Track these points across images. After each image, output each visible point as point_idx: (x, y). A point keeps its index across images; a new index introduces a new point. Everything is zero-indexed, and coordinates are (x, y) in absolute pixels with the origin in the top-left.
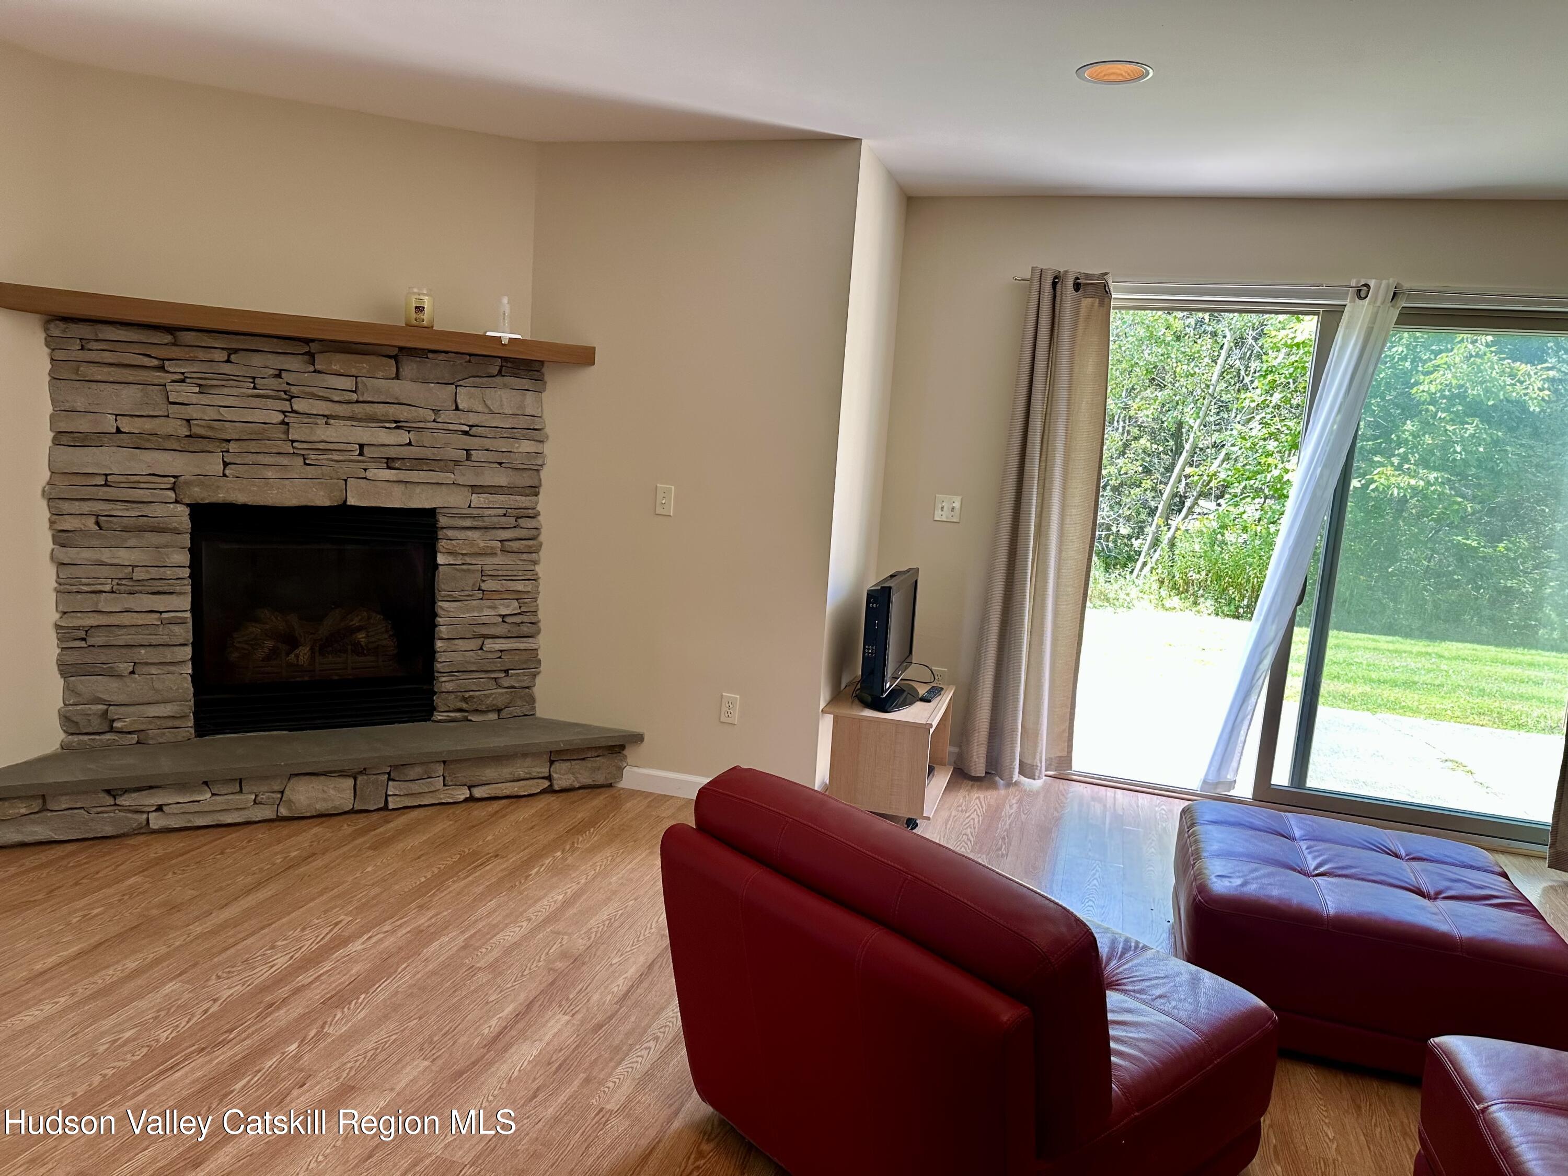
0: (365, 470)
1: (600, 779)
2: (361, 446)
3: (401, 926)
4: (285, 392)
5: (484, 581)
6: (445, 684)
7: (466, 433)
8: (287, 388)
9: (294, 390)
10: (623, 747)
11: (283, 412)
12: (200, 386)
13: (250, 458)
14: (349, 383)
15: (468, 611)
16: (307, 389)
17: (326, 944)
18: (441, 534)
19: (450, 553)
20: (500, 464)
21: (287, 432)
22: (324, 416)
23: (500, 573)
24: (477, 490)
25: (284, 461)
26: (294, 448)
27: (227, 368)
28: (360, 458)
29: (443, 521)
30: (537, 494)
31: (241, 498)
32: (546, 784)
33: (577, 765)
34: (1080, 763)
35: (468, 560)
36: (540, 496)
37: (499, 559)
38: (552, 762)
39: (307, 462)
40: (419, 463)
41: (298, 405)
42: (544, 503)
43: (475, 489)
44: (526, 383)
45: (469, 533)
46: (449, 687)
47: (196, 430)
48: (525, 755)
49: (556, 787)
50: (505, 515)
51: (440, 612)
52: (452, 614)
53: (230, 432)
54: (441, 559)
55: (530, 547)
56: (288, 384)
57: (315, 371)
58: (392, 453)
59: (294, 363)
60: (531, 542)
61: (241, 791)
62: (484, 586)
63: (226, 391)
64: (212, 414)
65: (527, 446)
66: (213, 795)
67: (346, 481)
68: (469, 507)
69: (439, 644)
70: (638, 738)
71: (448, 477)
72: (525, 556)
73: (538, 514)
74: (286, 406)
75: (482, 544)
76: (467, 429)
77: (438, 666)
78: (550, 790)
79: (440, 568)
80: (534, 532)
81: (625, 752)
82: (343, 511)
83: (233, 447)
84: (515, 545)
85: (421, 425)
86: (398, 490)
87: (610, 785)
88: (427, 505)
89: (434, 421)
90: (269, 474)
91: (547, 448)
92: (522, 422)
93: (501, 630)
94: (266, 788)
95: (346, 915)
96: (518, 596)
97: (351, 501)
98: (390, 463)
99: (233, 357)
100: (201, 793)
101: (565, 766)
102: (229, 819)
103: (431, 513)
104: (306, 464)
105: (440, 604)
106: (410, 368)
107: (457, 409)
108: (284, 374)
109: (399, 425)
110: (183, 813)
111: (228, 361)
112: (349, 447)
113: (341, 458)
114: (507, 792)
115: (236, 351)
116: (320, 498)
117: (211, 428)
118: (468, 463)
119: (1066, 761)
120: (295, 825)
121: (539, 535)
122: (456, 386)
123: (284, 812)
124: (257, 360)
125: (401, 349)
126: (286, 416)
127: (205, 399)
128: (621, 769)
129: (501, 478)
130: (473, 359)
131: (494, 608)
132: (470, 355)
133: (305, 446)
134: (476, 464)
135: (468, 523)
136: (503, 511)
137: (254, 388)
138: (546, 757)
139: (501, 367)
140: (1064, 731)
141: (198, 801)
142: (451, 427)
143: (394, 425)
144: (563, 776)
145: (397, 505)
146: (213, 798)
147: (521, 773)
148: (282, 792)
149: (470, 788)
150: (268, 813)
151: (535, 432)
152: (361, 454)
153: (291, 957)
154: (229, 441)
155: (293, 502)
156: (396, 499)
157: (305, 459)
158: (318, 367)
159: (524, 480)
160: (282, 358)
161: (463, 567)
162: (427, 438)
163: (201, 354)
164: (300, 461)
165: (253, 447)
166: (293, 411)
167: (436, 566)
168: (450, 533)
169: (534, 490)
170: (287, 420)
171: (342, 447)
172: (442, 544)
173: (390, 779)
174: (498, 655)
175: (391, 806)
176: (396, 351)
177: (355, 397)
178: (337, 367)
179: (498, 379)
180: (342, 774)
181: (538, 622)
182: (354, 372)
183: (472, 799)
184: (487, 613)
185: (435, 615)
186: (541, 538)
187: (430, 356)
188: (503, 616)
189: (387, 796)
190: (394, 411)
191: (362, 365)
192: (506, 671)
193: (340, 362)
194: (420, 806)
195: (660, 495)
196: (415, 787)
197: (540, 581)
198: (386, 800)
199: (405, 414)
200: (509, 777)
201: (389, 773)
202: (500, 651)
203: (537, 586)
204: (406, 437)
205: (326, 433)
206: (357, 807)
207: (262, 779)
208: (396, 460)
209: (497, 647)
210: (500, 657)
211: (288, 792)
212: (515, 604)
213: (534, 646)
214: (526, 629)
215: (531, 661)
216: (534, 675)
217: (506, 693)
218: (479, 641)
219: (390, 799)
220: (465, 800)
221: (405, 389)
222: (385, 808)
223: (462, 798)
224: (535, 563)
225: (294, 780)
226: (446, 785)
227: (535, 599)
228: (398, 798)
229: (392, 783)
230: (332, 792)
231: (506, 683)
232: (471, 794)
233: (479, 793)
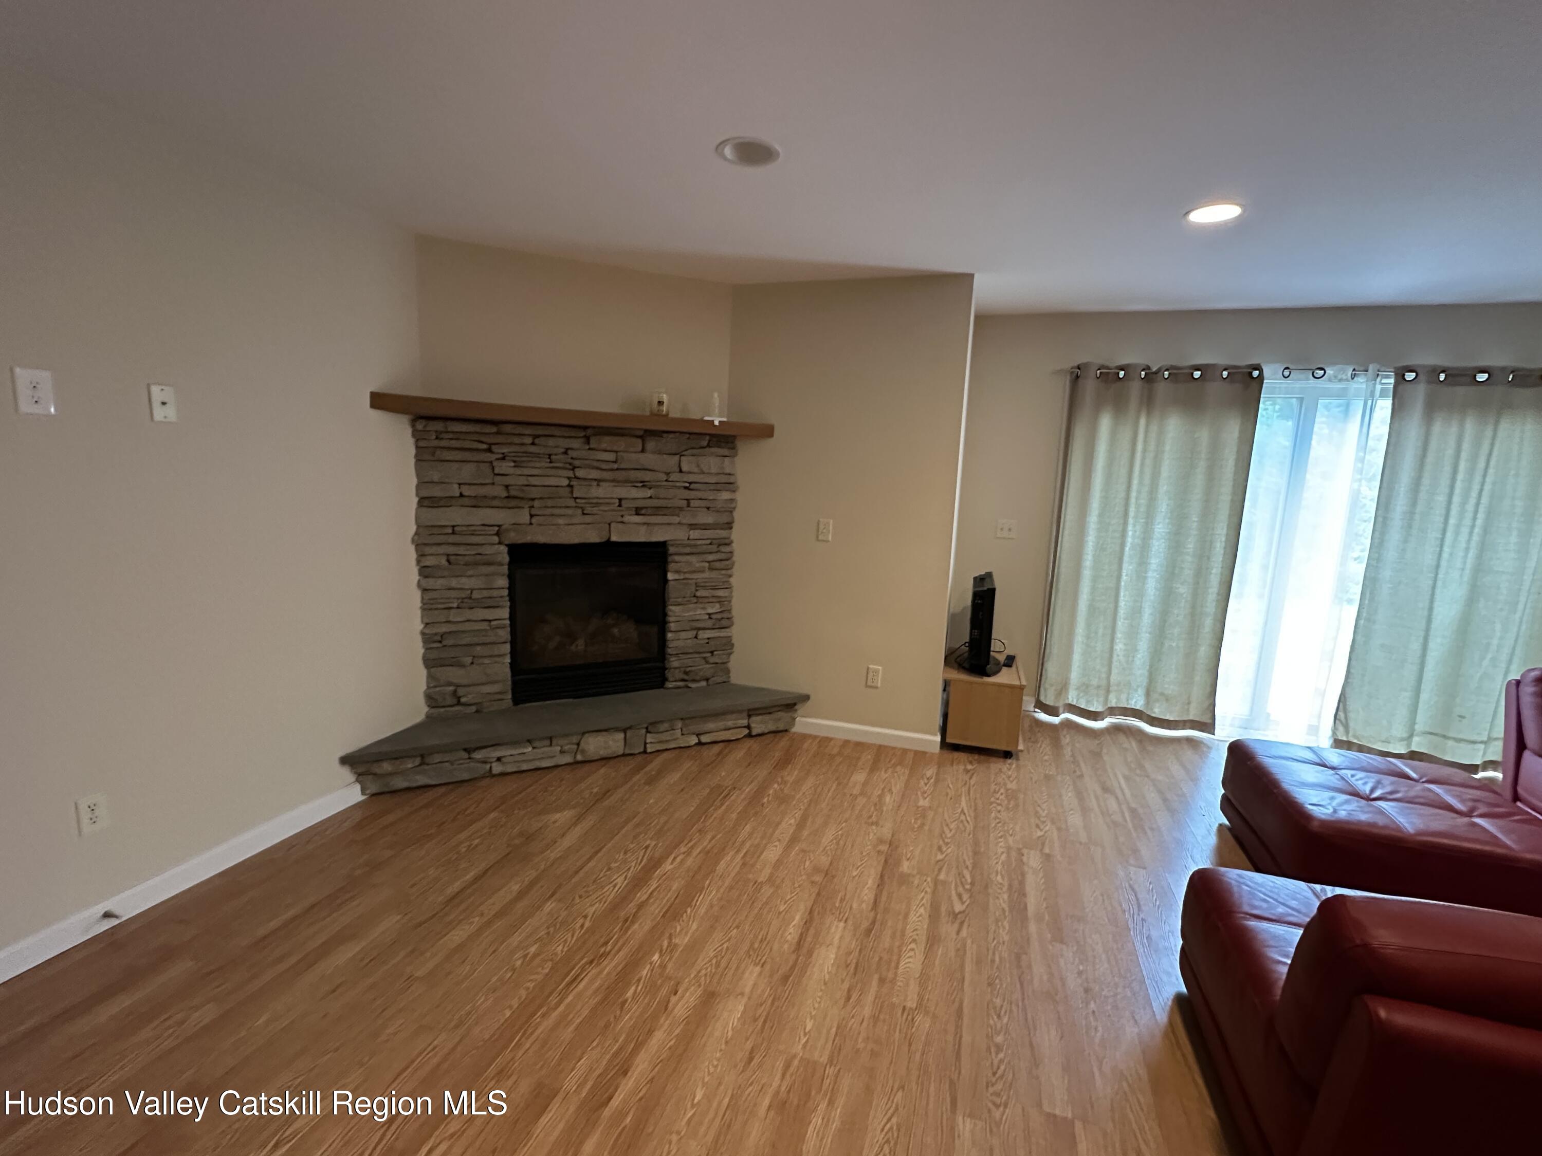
0: (622, 516)
1: (781, 727)
2: (620, 500)
3: (692, 847)
4: (570, 464)
5: (697, 590)
6: (674, 662)
7: (686, 488)
8: (571, 461)
9: (577, 463)
10: (795, 704)
11: (569, 478)
12: (514, 462)
13: (548, 511)
14: (611, 457)
15: (688, 612)
16: (587, 462)
17: (645, 865)
18: (670, 559)
19: (677, 572)
20: (708, 508)
21: (572, 492)
22: (595, 480)
23: (707, 584)
24: (693, 527)
25: (569, 512)
26: (576, 503)
27: (532, 449)
28: (619, 508)
29: (672, 550)
30: (731, 528)
31: (542, 539)
32: (746, 731)
33: (766, 717)
35: (687, 576)
36: (734, 529)
37: (707, 575)
38: (749, 716)
39: (585, 512)
40: (658, 510)
41: (580, 473)
42: (736, 534)
43: (693, 526)
44: (725, 451)
45: (688, 558)
46: (676, 664)
47: (513, 493)
48: (732, 712)
49: (754, 733)
50: (711, 544)
51: (670, 613)
52: (677, 614)
53: (534, 493)
54: (670, 576)
55: (728, 565)
56: (572, 458)
57: (590, 449)
58: (640, 504)
59: (575, 444)
60: (727, 562)
61: (551, 745)
62: (698, 594)
63: (532, 464)
64: (523, 481)
65: (725, 495)
66: (534, 748)
67: (609, 524)
68: (688, 539)
69: (670, 635)
70: (806, 698)
71: (676, 519)
72: (723, 572)
73: (732, 542)
74: (571, 474)
75: (697, 565)
76: (687, 485)
77: (669, 651)
78: (749, 736)
79: (671, 583)
80: (729, 555)
81: (796, 707)
82: (608, 544)
83: (536, 503)
84: (717, 565)
85: (659, 483)
86: (643, 529)
87: (786, 731)
88: (661, 539)
89: (666, 481)
90: (561, 521)
91: (738, 496)
92: (723, 479)
93: (709, 624)
94: (566, 742)
95: (651, 839)
96: (720, 601)
97: (614, 538)
98: (638, 511)
99: (537, 441)
100: (525, 747)
101: (759, 718)
102: (545, 764)
103: (663, 545)
104: (584, 514)
105: (673, 608)
106: (651, 444)
107: (681, 471)
108: (570, 452)
109: (644, 484)
110: (515, 762)
111: (533, 444)
112: (612, 501)
113: (606, 509)
114: (723, 738)
115: (538, 436)
116: (593, 537)
117: (523, 491)
118: (689, 508)
120: (587, 767)
121: (732, 557)
122: (681, 456)
123: (579, 757)
124: (551, 442)
125: (646, 431)
126: (570, 481)
127: (518, 471)
128: (794, 719)
129: (709, 519)
130: (692, 437)
131: (704, 608)
132: (690, 434)
133: (583, 501)
134: (694, 509)
135: (688, 550)
136: (709, 542)
137: (551, 462)
138: (745, 714)
139: (709, 441)
141: (524, 753)
142: (678, 484)
143: (641, 484)
144: (759, 725)
145: (643, 540)
146: (535, 750)
147: (730, 724)
148: (578, 744)
149: (698, 735)
150: (568, 759)
151: (730, 485)
152: (620, 505)
153: (626, 877)
154: (533, 499)
155: (576, 541)
156: (641, 536)
157: (583, 510)
158: (592, 446)
159: (724, 519)
160: (568, 440)
161: (685, 581)
162: (662, 493)
163: (517, 440)
164: (580, 511)
165: (550, 503)
166: (576, 478)
167: (666, 581)
168: (677, 558)
169: (729, 526)
170: (572, 483)
171: (607, 501)
172: (672, 566)
173: (648, 732)
174: (707, 641)
175: (649, 750)
176: (641, 433)
177: (615, 466)
178: (604, 446)
179: (707, 449)
180: (617, 730)
181: (732, 617)
182: (615, 448)
183: (700, 743)
184: (699, 612)
185: (665, 615)
186: (734, 558)
187: (665, 435)
188: (709, 614)
189: (646, 744)
190: (641, 475)
191: (621, 443)
192: (712, 652)
193: (606, 442)
194: (667, 750)
195: (821, 527)
196: (664, 737)
197: (734, 589)
198: (645, 747)
199: (647, 476)
200: (723, 727)
201: (647, 728)
202: (708, 639)
203: (731, 592)
204: (649, 493)
205: (598, 492)
206: (627, 751)
207: (566, 736)
208: (642, 508)
209: (707, 636)
210: (708, 643)
211: (582, 744)
212: (718, 605)
213: (729, 634)
214: (724, 623)
215: (728, 645)
216: (730, 654)
217: (712, 667)
218: (695, 632)
219: (648, 746)
220: (696, 744)
221: (648, 459)
222: (645, 752)
223: (693, 743)
224: (730, 576)
225: (587, 735)
226: (682, 735)
227: (730, 601)
228: (653, 745)
229: (648, 735)
230: (611, 743)
231: (712, 660)
232: (699, 740)
233: (704, 739)
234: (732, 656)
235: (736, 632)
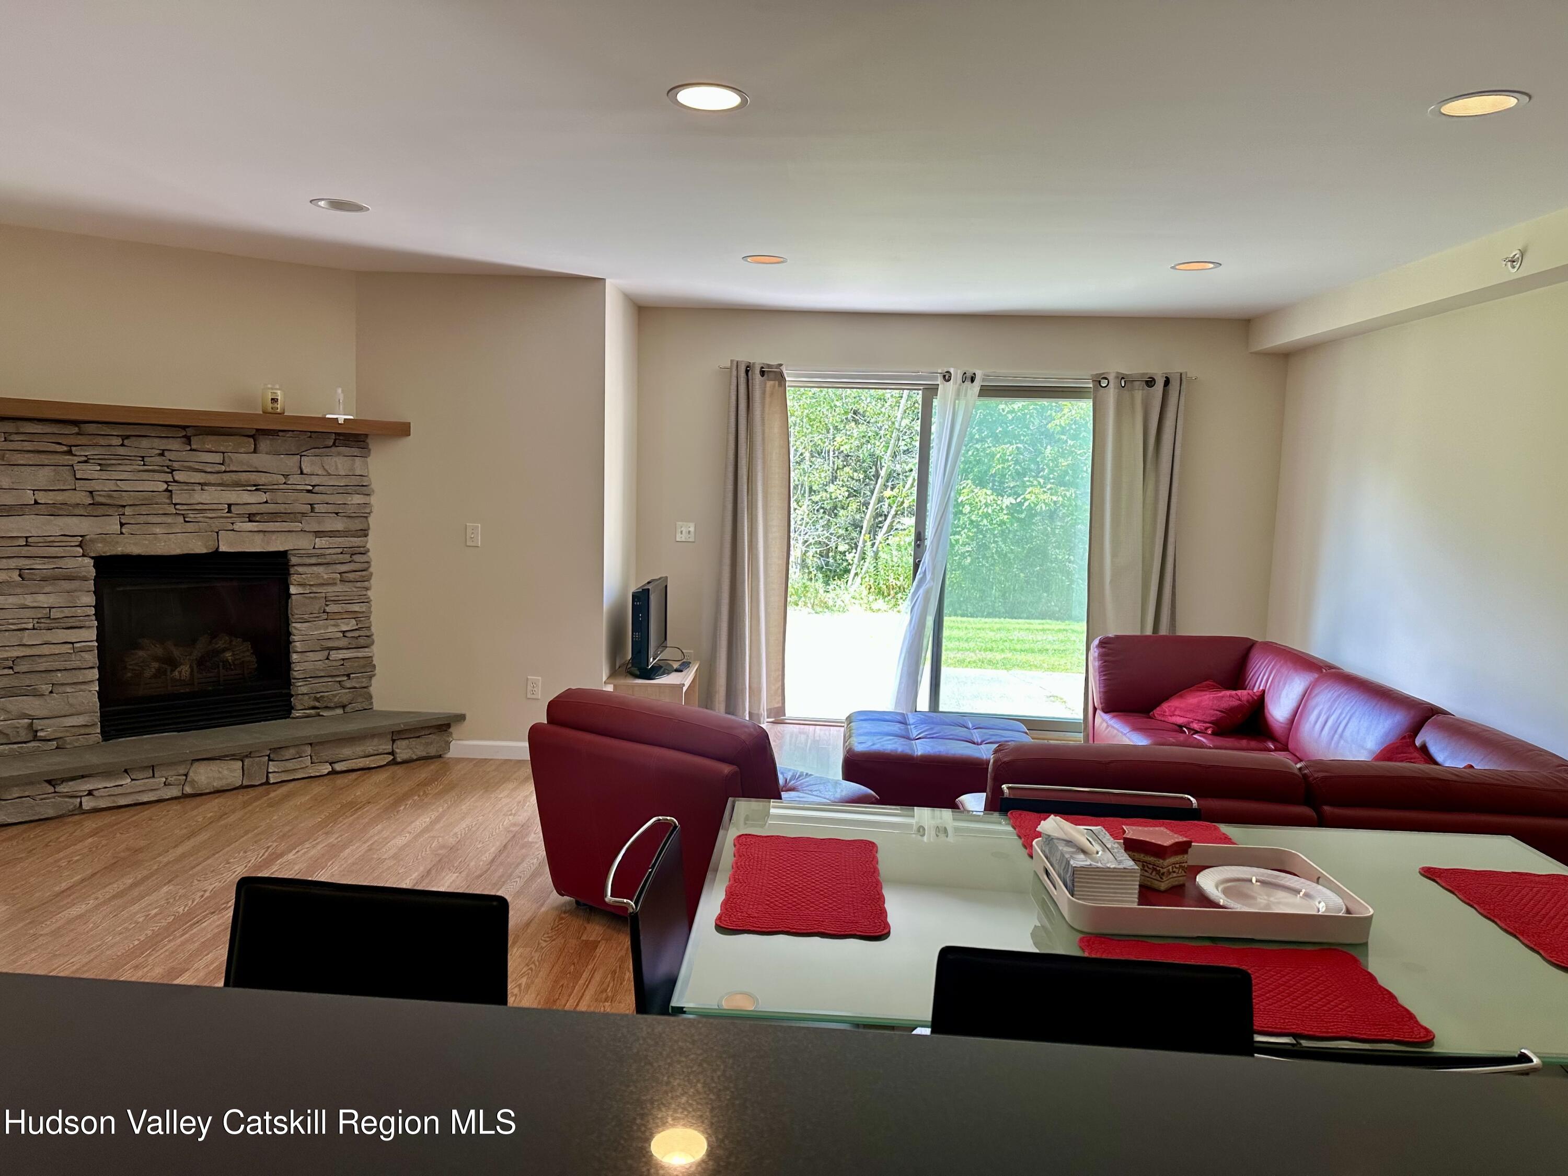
0: (232, 524)
1: (432, 751)
2: (230, 505)
4: (168, 467)
5: (327, 605)
6: (300, 688)
7: (309, 491)
8: (170, 463)
9: (176, 465)
10: (449, 725)
11: (166, 482)
12: (101, 465)
13: (142, 519)
14: (218, 458)
15: (317, 629)
16: (186, 464)
18: (292, 570)
19: (300, 585)
20: (337, 514)
21: (171, 497)
22: (199, 484)
23: (341, 598)
24: (319, 534)
25: (169, 520)
26: (176, 509)
27: (121, 451)
28: (229, 515)
29: (294, 560)
30: (366, 536)
31: (135, 550)
32: (391, 757)
33: (413, 742)
34: (791, 711)
35: (314, 589)
36: (369, 537)
37: (339, 588)
38: (394, 741)
39: (187, 519)
40: (274, 516)
41: (179, 476)
42: (372, 543)
43: (318, 534)
44: (355, 451)
45: (315, 568)
46: (304, 690)
47: (98, 499)
48: (371, 737)
49: (399, 760)
50: (342, 553)
51: (294, 631)
52: (304, 633)
53: (124, 499)
54: (293, 590)
55: (364, 577)
56: (170, 460)
57: (191, 450)
58: (253, 509)
59: (175, 445)
60: (364, 573)
61: (154, 776)
62: (328, 609)
63: (123, 468)
64: (110, 486)
65: (357, 499)
66: (132, 779)
67: (217, 533)
68: (314, 548)
69: (295, 657)
70: (461, 718)
71: (297, 526)
72: (359, 584)
73: (368, 551)
74: (169, 478)
75: (326, 576)
76: (310, 488)
77: (295, 674)
78: (394, 762)
79: (293, 597)
80: (366, 565)
81: (451, 730)
82: (216, 555)
83: (127, 511)
84: (351, 576)
85: (276, 487)
86: (258, 538)
87: (440, 756)
88: (281, 549)
89: (285, 483)
90: (158, 530)
91: (373, 500)
92: (354, 481)
93: (343, 643)
94: (173, 773)
96: (355, 615)
97: (223, 548)
98: (251, 518)
99: (126, 442)
100: (123, 779)
101: (404, 743)
102: (144, 798)
103: (284, 555)
104: (186, 521)
105: (294, 625)
106: (264, 444)
107: (302, 473)
108: (166, 453)
109: (258, 488)
110: (110, 795)
111: (122, 445)
112: (220, 507)
113: (214, 515)
114: (361, 765)
115: (128, 437)
116: (198, 546)
117: (110, 497)
118: (313, 514)
119: (781, 711)
120: (197, 800)
121: (369, 567)
122: (301, 456)
123: (188, 790)
124: (145, 443)
125: (257, 430)
126: (168, 485)
127: (104, 475)
128: (448, 743)
129: (339, 525)
130: (314, 435)
131: (336, 625)
132: (311, 432)
133: (185, 507)
134: (318, 515)
135: (313, 561)
136: (340, 550)
137: (144, 465)
138: (388, 737)
139: (335, 440)
140: (779, 687)
141: (121, 785)
142: (298, 487)
143: (254, 488)
144: (404, 751)
145: (258, 549)
146: (132, 782)
147: (370, 750)
148: (186, 775)
149: (331, 764)
150: (173, 792)
151: (363, 488)
152: (230, 511)
154: (123, 506)
155: (178, 551)
156: (257, 545)
157: (184, 518)
158: (194, 447)
159: (357, 525)
160: (165, 441)
161: (312, 595)
162: (280, 497)
163: (103, 441)
164: (181, 519)
165: (144, 510)
166: (175, 481)
167: (289, 595)
168: (300, 569)
169: (364, 533)
170: (170, 488)
171: (215, 507)
172: (294, 578)
173: (270, 760)
174: (342, 662)
175: (272, 781)
176: (254, 432)
177: (223, 468)
178: (208, 446)
179: (333, 448)
180: (233, 757)
181: (372, 635)
182: (222, 449)
183: (333, 772)
184: (332, 630)
185: (289, 634)
186: (371, 570)
187: (280, 434)
188: (344, 632)
189: (268, 773)
190: (253, 477)
191: (228, 444)
192: (348, 675)
193: (210, 442)
194: (294, 780)
195: (469, 531)
196: (290, 765)
197: (372, 603)
198: (267, 777)
199: (262, 479)
200: (362, 754)
201: (269, 756)
202: (343, 659)
203: (370, 608)
204: (263, 497)
205: (200, 497)
206: (245, 783)
207: (171, 764)
208: (254, 514)
209: (341, 656)
210: (343, 665)
211: (191, 774)
212: (354, 621)
213: (370, 655)
214: (362, 641)
215: (368, 666)
216: (371, 677)
217: (349, 692)
218: (326, 653)
219: (270, 775)
220: (329, 773)
221: (262, 460)
222: (267, 783)
223: (326, 772)
224: (367, 589)
225: (196, 764)
226: (312, 763)
227: (369, 617)
228: (277, 775)
229: (270, 763)
230: (226, 772)
231: (348, 684)
232: (332, 768)
233: (338, 767)
234: (374, 680)
235: (378, 652)
